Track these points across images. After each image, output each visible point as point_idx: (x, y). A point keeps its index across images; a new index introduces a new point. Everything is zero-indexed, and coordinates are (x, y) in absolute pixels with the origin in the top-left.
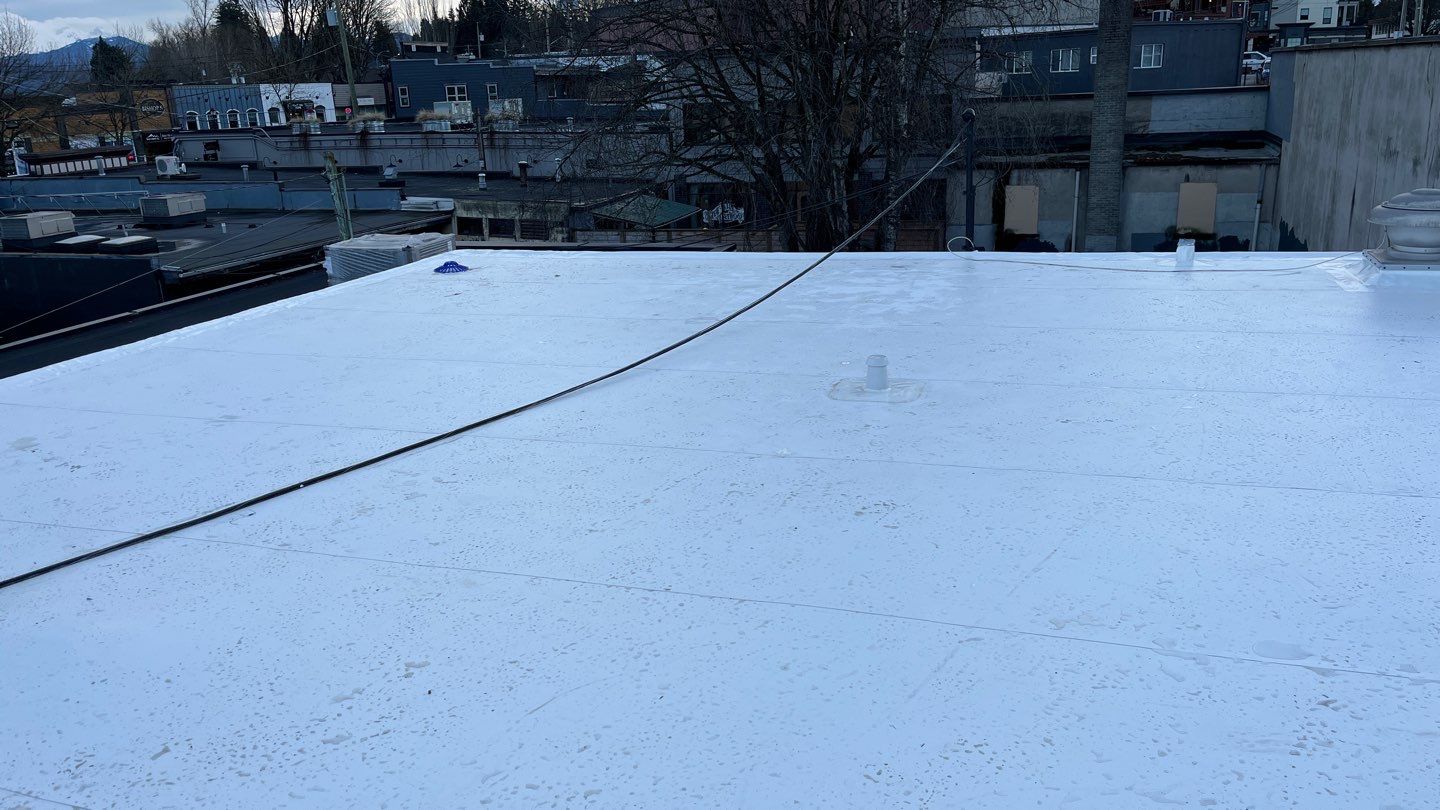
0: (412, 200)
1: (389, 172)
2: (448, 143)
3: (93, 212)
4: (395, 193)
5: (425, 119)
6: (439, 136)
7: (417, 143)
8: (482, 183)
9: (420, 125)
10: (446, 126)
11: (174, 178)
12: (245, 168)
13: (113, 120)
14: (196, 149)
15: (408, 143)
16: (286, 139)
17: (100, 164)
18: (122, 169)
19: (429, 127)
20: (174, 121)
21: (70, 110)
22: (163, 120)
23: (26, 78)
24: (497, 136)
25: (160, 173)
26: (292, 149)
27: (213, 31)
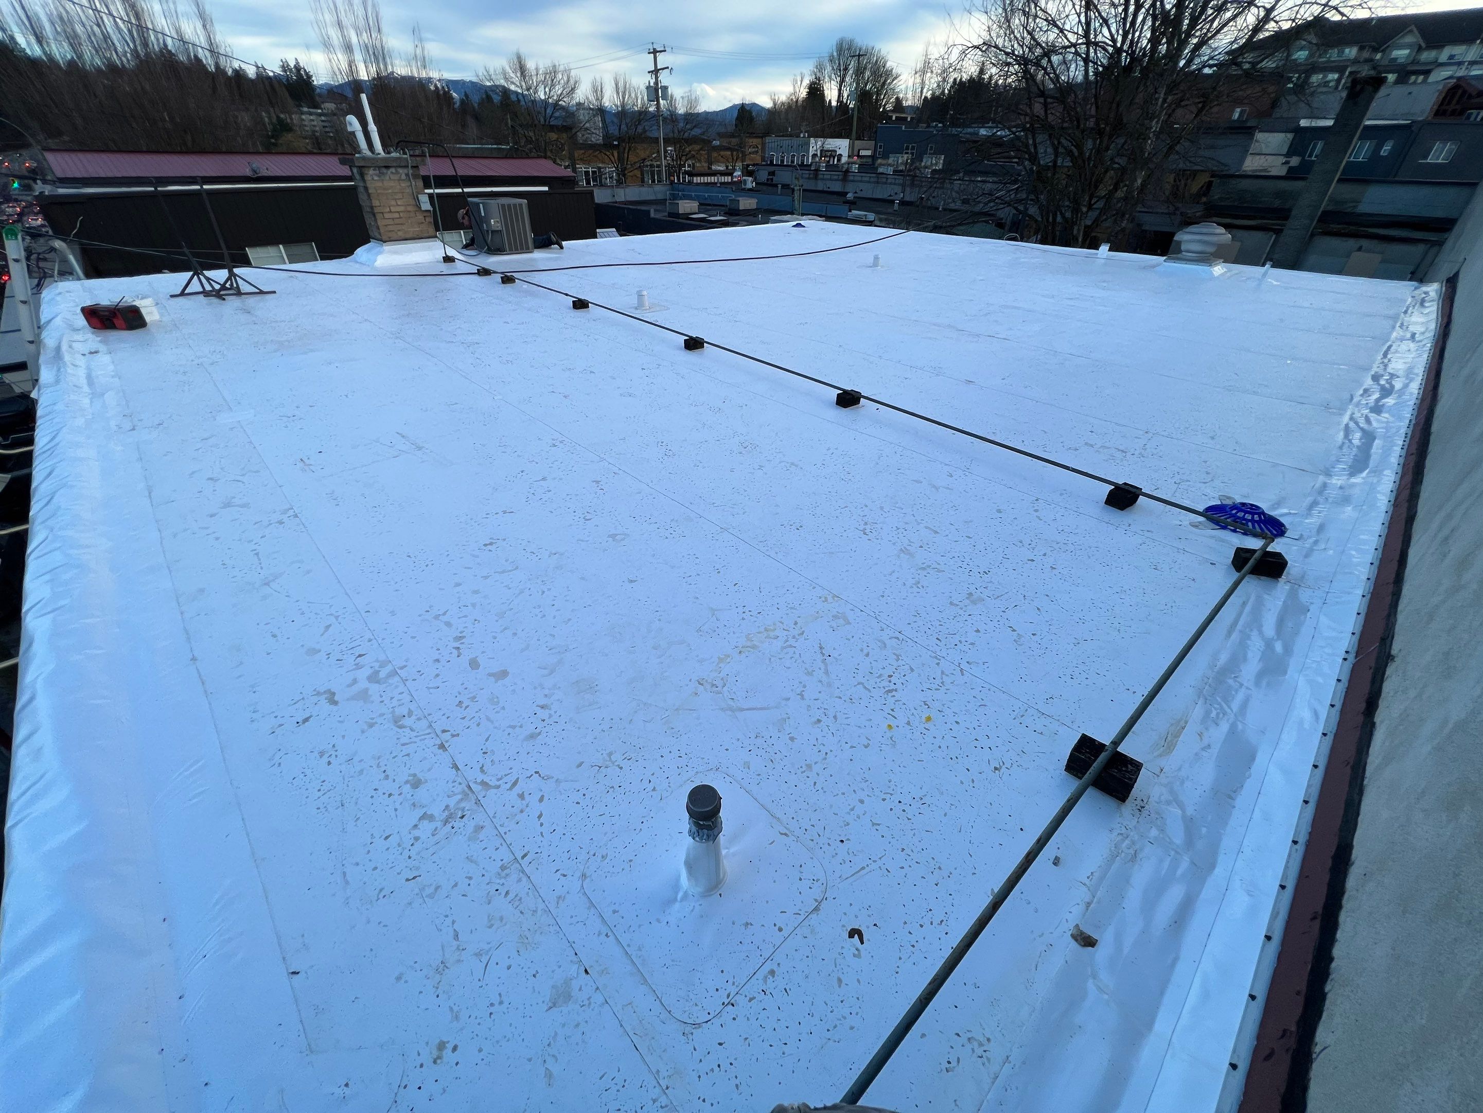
0: (854, 212)
1: (850, 196)
2: (889, 181)
3: (709, 205)
4: (846, 207)
5: (881, 165)
6: (885, 176)
7: (872, 180)
8: (896, 207)
9: (877, 168)
10: (890, 171)
11: (750, 190)
12: (780, 186)
13: (732, 155)
14: (763, 175)
15: (867, 179)
16: (807, 172)
17: (718, 179)
18: (728, 183)
19: (880, 170)
20: (763, 159)
21: (716, 148)
22: (758, 159)
23: (695, 127)
24: (916, 178)
25: (743, 187)
26: (809, 178)
27: (803, 101)
